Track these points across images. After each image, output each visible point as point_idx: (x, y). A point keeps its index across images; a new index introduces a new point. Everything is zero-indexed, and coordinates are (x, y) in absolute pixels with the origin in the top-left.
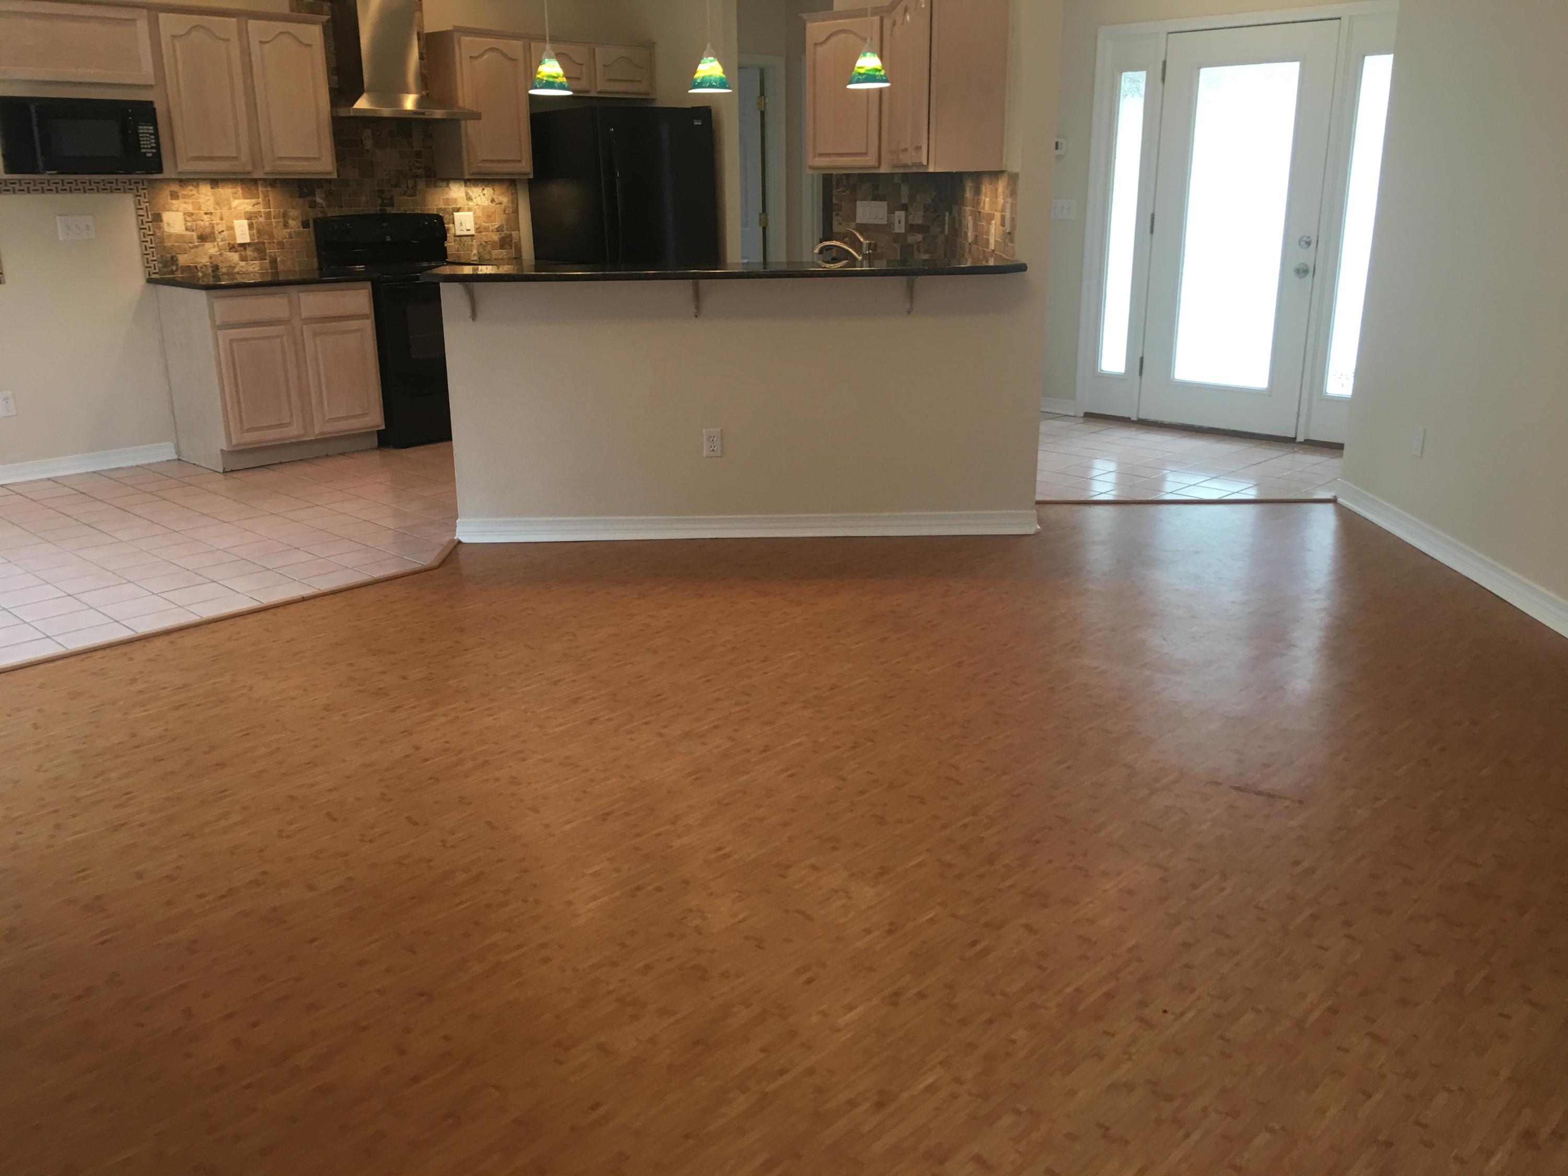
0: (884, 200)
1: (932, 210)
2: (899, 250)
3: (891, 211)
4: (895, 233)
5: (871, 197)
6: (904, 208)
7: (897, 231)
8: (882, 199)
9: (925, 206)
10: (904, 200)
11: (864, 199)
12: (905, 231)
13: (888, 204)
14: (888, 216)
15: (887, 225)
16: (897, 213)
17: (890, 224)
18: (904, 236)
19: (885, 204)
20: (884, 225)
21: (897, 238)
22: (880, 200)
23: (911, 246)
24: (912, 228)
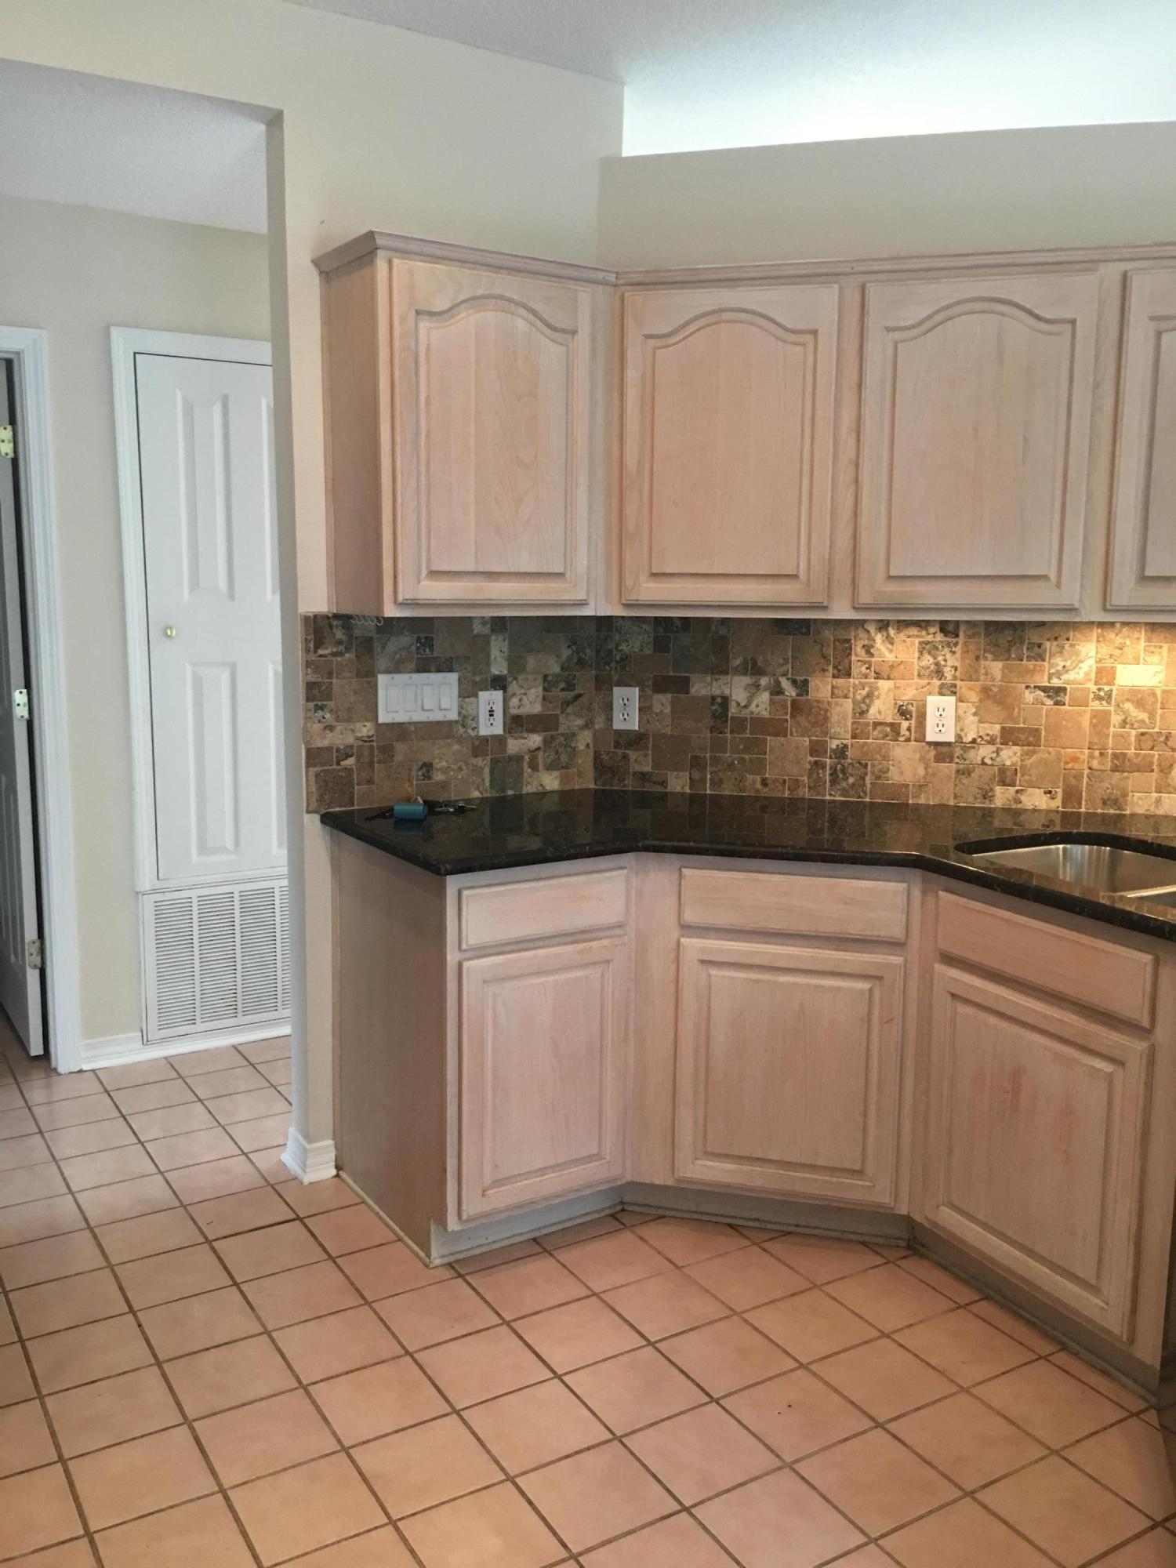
0: (451, 670)
1: (562, 685)
2: (487, 770)
3: (468, 692)
4: (478, 737)
5: (413, 666)
6: (499, 683)
7: (484, 731)
8: (445, 666)
9: (545, 677)
10: (499, 668)
11: (396, 668)
12: (504, 731)
13: (459, 679)
14: (459, 703)
15: (456, 722)
16: (484, 696)
17: (466, 719)
18: (500, 740)
19: (453, 677)
20: (450, 723)
21: (482, 745)
22: (439, 670)
23: (518, 759)
24: (516, 723)
